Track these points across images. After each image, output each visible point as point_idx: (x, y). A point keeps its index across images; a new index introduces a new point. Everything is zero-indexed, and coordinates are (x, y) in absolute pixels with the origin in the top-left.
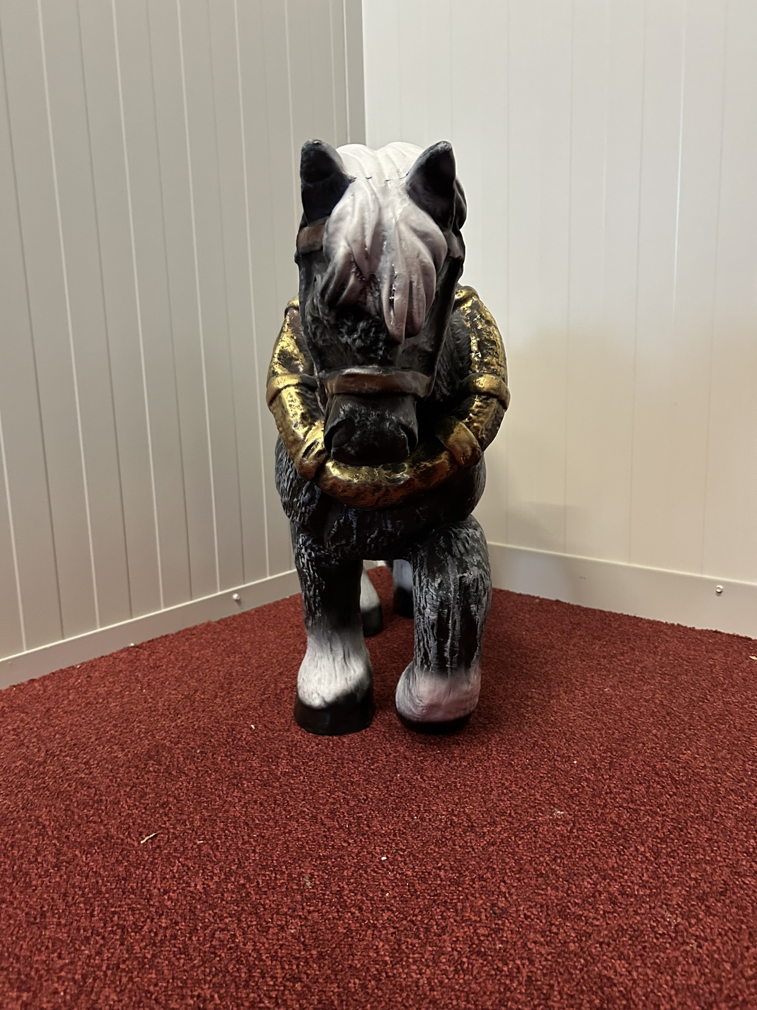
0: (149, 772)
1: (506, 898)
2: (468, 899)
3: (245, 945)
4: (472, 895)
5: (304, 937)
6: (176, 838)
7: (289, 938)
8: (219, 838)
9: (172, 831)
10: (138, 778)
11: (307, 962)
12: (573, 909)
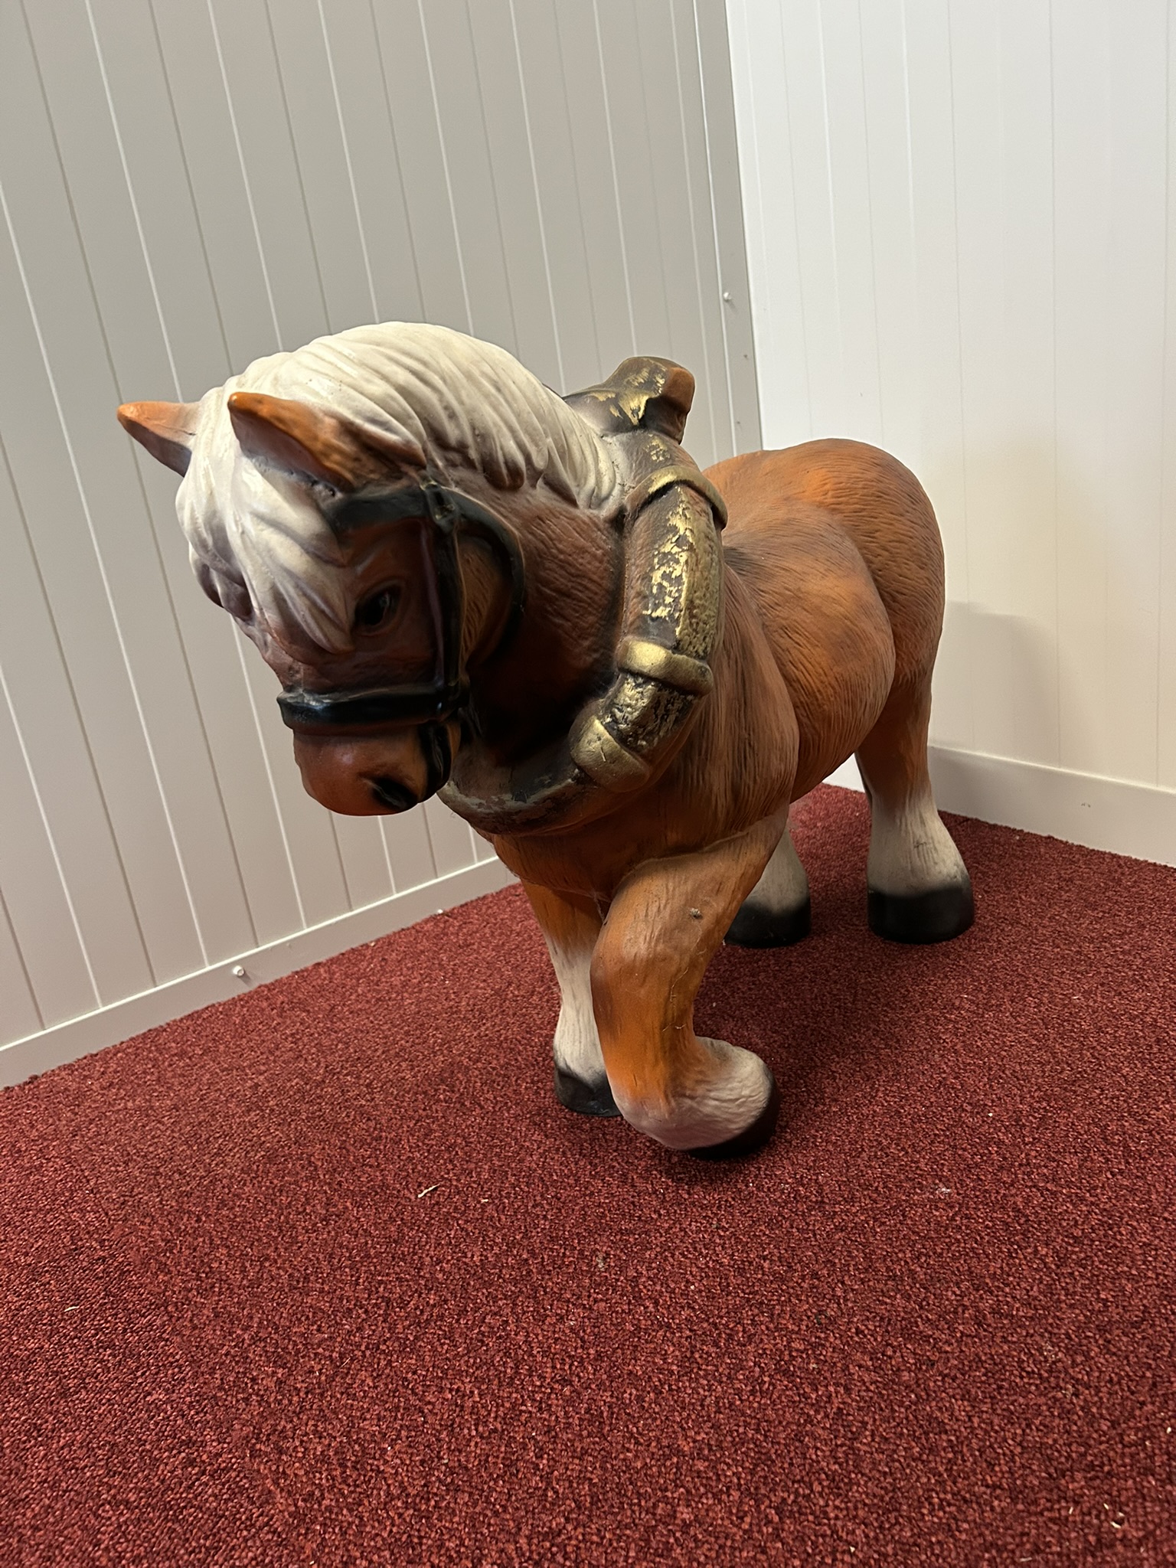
0: (438, 1101)
1: (839, 1304)
2: (790, 1301)
3: (516, 1335)
4: (797, 1297)
5: (584, 1331)
6: (458, 1193)
7: (567, 1331)
8: (508, 1197)
9: (455, 1183)
10: (424, 1110)
11: (581, 1362)
12: (922, 1328)
